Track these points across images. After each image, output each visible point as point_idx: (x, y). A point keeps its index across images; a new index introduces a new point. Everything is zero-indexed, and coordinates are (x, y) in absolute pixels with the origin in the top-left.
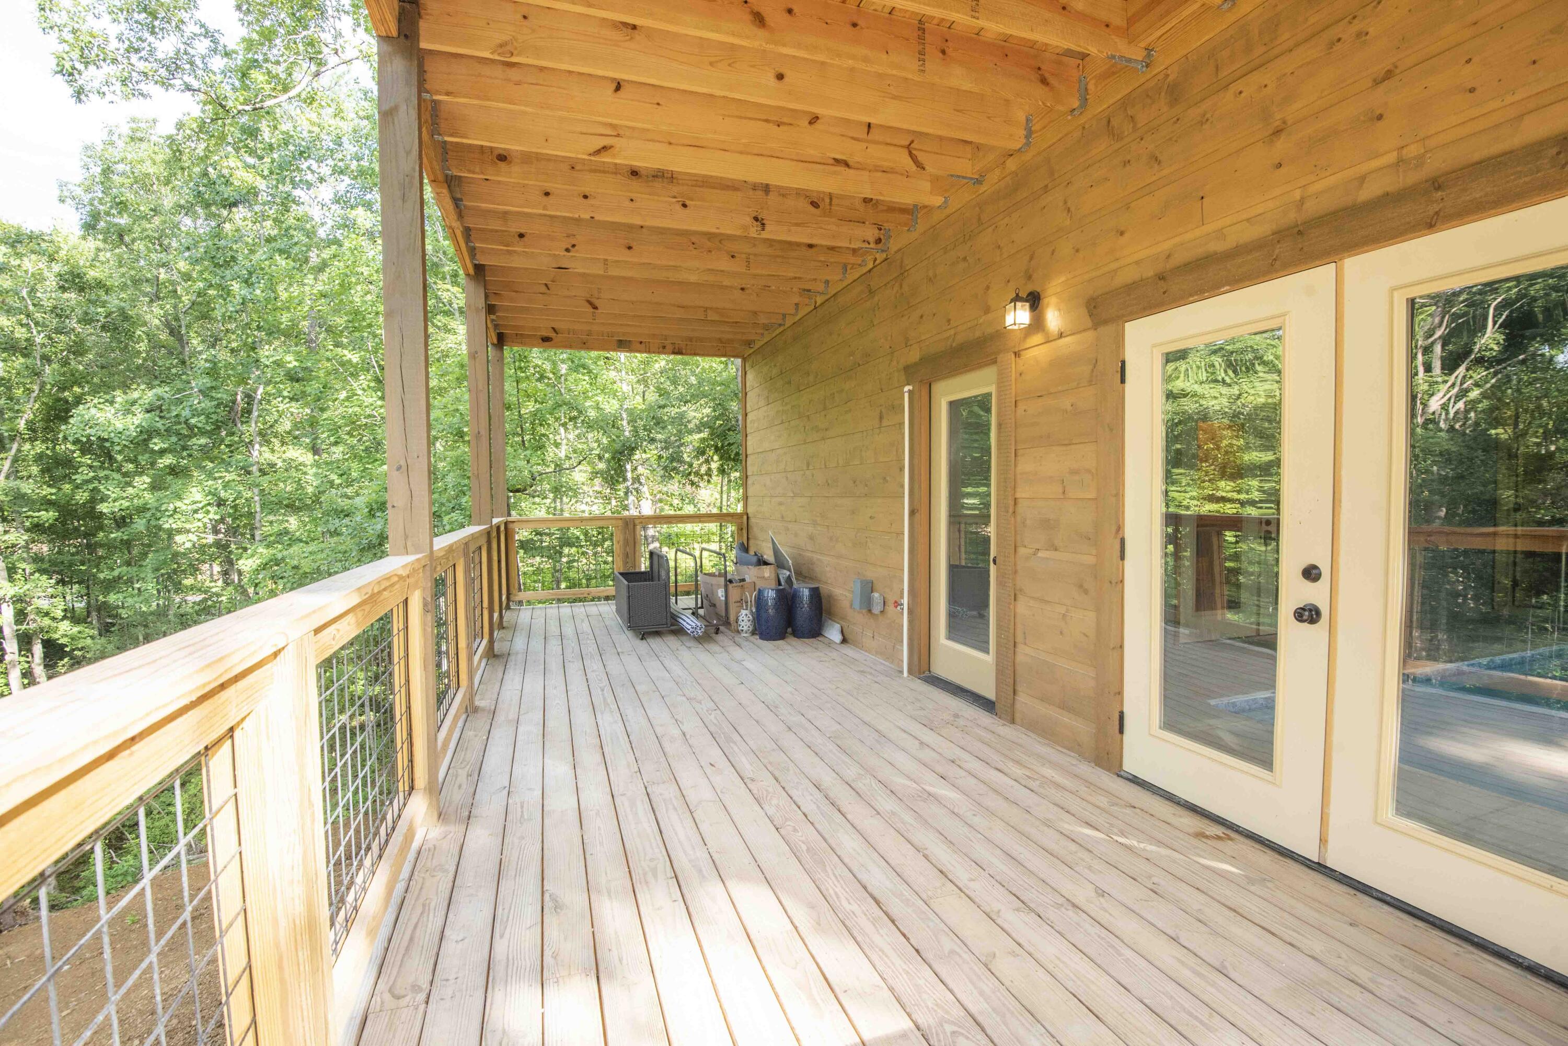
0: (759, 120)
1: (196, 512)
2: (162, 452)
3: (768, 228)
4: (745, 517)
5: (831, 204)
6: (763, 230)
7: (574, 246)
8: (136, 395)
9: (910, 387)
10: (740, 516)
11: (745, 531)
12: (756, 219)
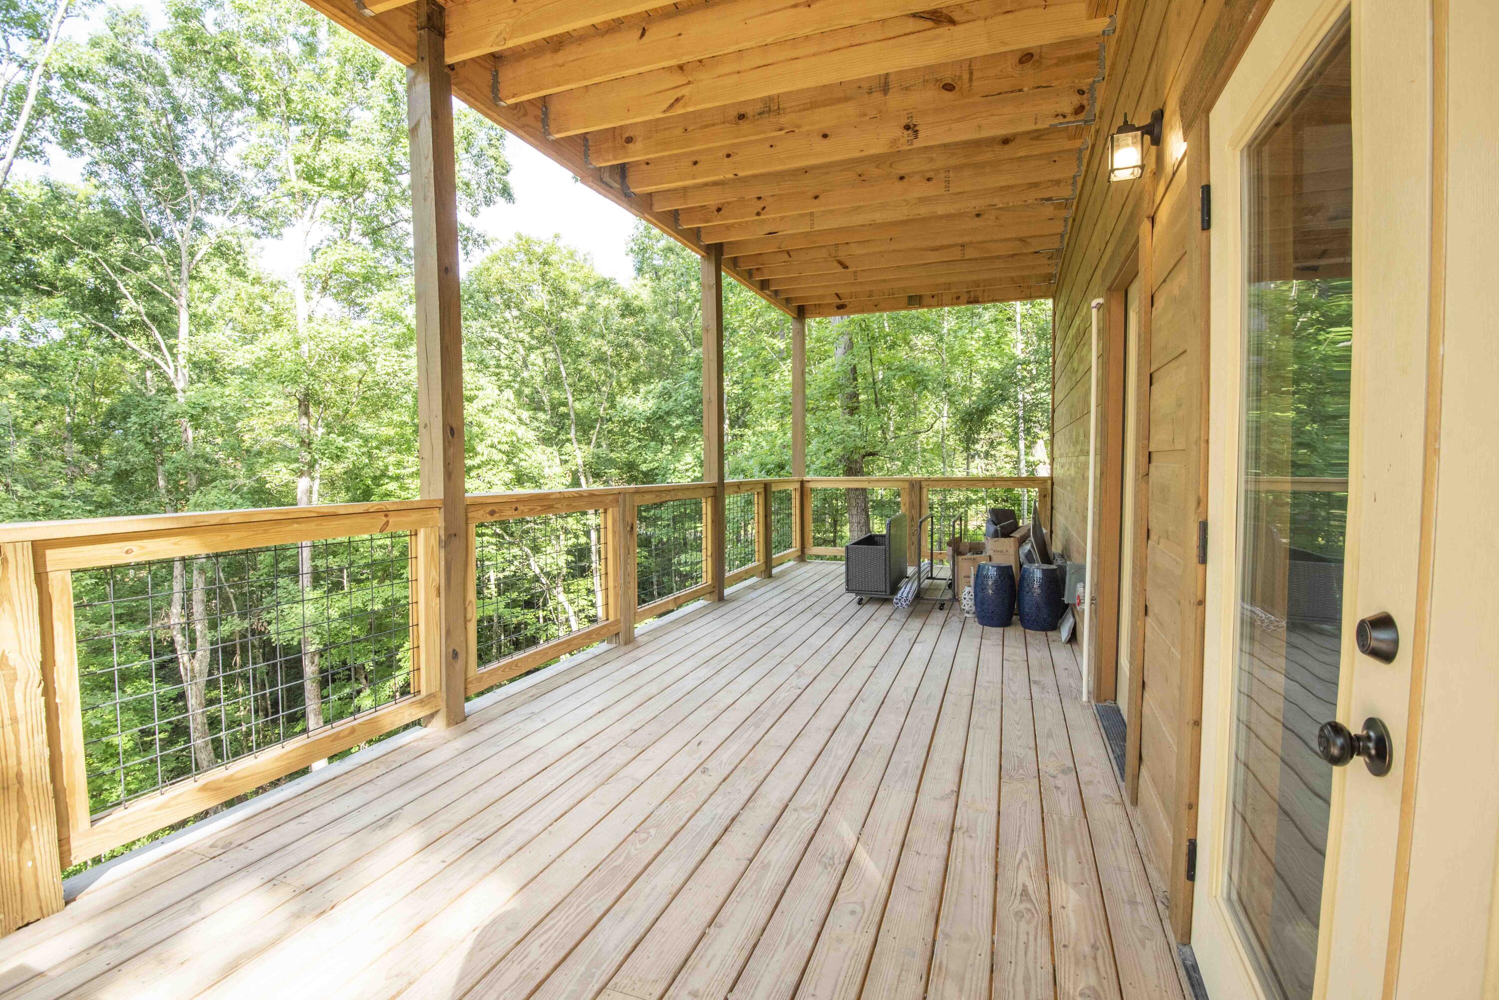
0: (786, 8)
1: (687, 470)
2: (678, 428)
3: (920, 135)
4: (1049, 482)
5: (971, 80)
6: (916, 137)
7: (764, 208)
8: (652, 386)
9: (1101, 300)
10: (1044, 480)
11: (1049, 499)
12: (907, 127)
